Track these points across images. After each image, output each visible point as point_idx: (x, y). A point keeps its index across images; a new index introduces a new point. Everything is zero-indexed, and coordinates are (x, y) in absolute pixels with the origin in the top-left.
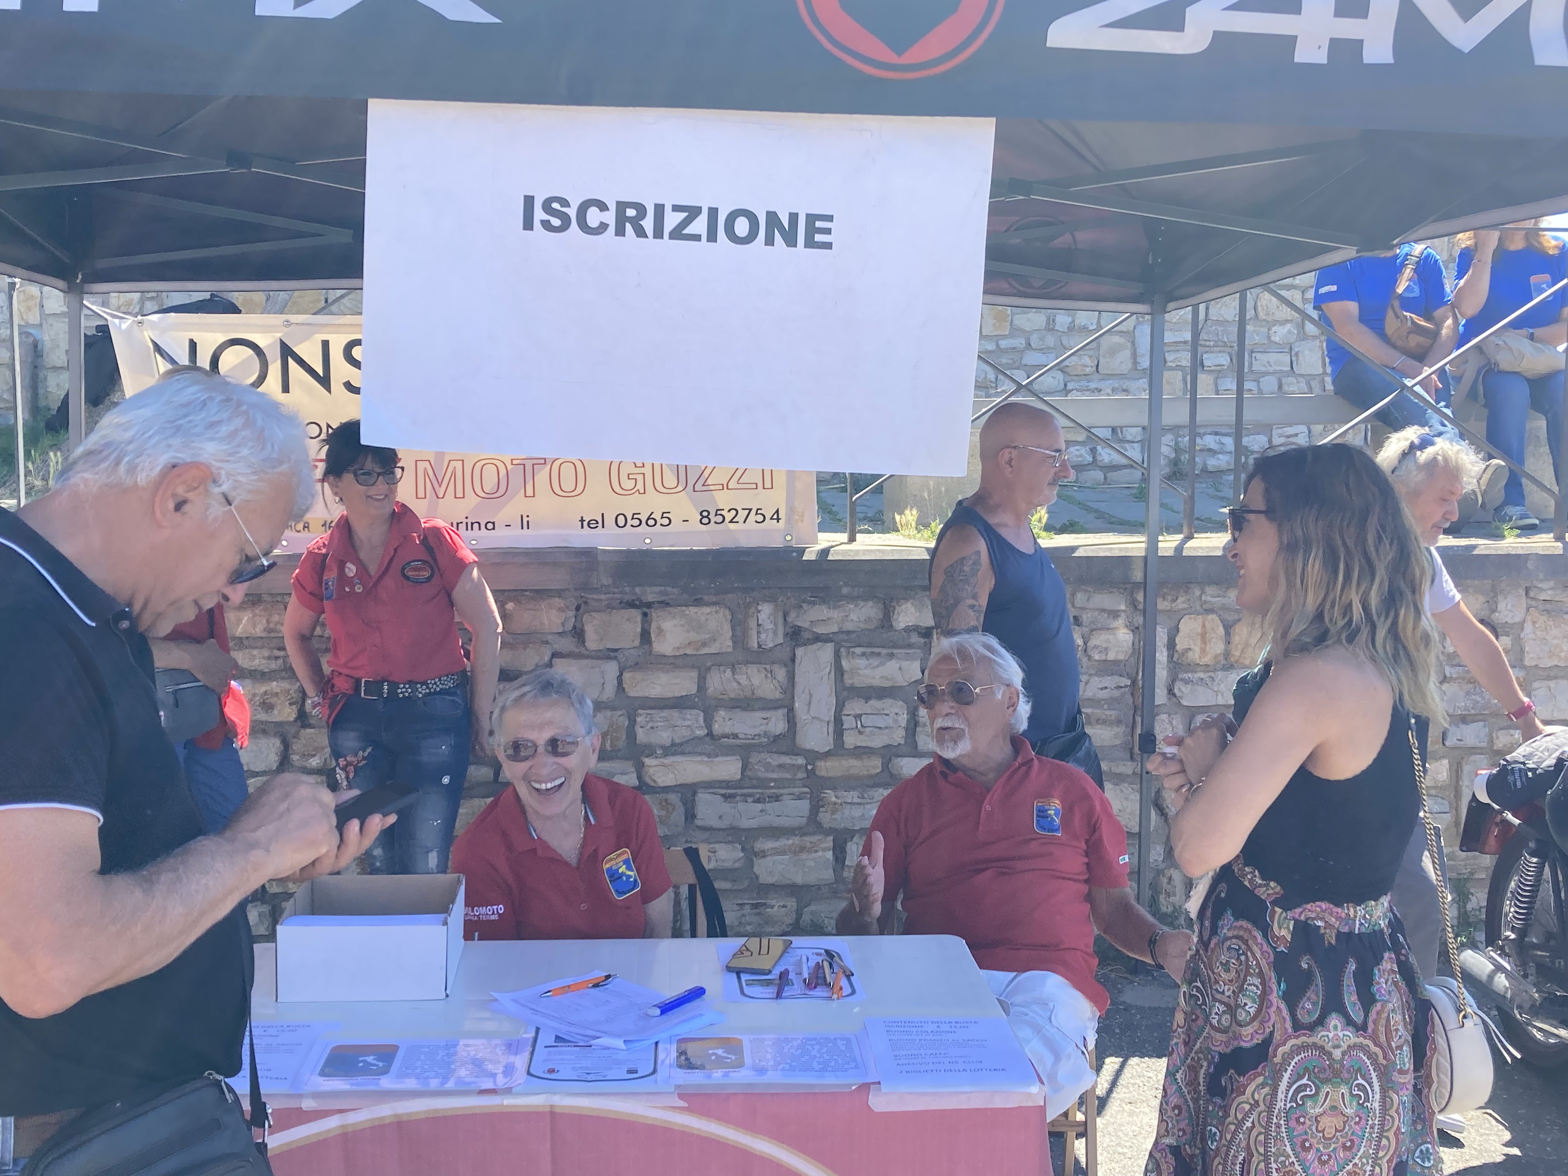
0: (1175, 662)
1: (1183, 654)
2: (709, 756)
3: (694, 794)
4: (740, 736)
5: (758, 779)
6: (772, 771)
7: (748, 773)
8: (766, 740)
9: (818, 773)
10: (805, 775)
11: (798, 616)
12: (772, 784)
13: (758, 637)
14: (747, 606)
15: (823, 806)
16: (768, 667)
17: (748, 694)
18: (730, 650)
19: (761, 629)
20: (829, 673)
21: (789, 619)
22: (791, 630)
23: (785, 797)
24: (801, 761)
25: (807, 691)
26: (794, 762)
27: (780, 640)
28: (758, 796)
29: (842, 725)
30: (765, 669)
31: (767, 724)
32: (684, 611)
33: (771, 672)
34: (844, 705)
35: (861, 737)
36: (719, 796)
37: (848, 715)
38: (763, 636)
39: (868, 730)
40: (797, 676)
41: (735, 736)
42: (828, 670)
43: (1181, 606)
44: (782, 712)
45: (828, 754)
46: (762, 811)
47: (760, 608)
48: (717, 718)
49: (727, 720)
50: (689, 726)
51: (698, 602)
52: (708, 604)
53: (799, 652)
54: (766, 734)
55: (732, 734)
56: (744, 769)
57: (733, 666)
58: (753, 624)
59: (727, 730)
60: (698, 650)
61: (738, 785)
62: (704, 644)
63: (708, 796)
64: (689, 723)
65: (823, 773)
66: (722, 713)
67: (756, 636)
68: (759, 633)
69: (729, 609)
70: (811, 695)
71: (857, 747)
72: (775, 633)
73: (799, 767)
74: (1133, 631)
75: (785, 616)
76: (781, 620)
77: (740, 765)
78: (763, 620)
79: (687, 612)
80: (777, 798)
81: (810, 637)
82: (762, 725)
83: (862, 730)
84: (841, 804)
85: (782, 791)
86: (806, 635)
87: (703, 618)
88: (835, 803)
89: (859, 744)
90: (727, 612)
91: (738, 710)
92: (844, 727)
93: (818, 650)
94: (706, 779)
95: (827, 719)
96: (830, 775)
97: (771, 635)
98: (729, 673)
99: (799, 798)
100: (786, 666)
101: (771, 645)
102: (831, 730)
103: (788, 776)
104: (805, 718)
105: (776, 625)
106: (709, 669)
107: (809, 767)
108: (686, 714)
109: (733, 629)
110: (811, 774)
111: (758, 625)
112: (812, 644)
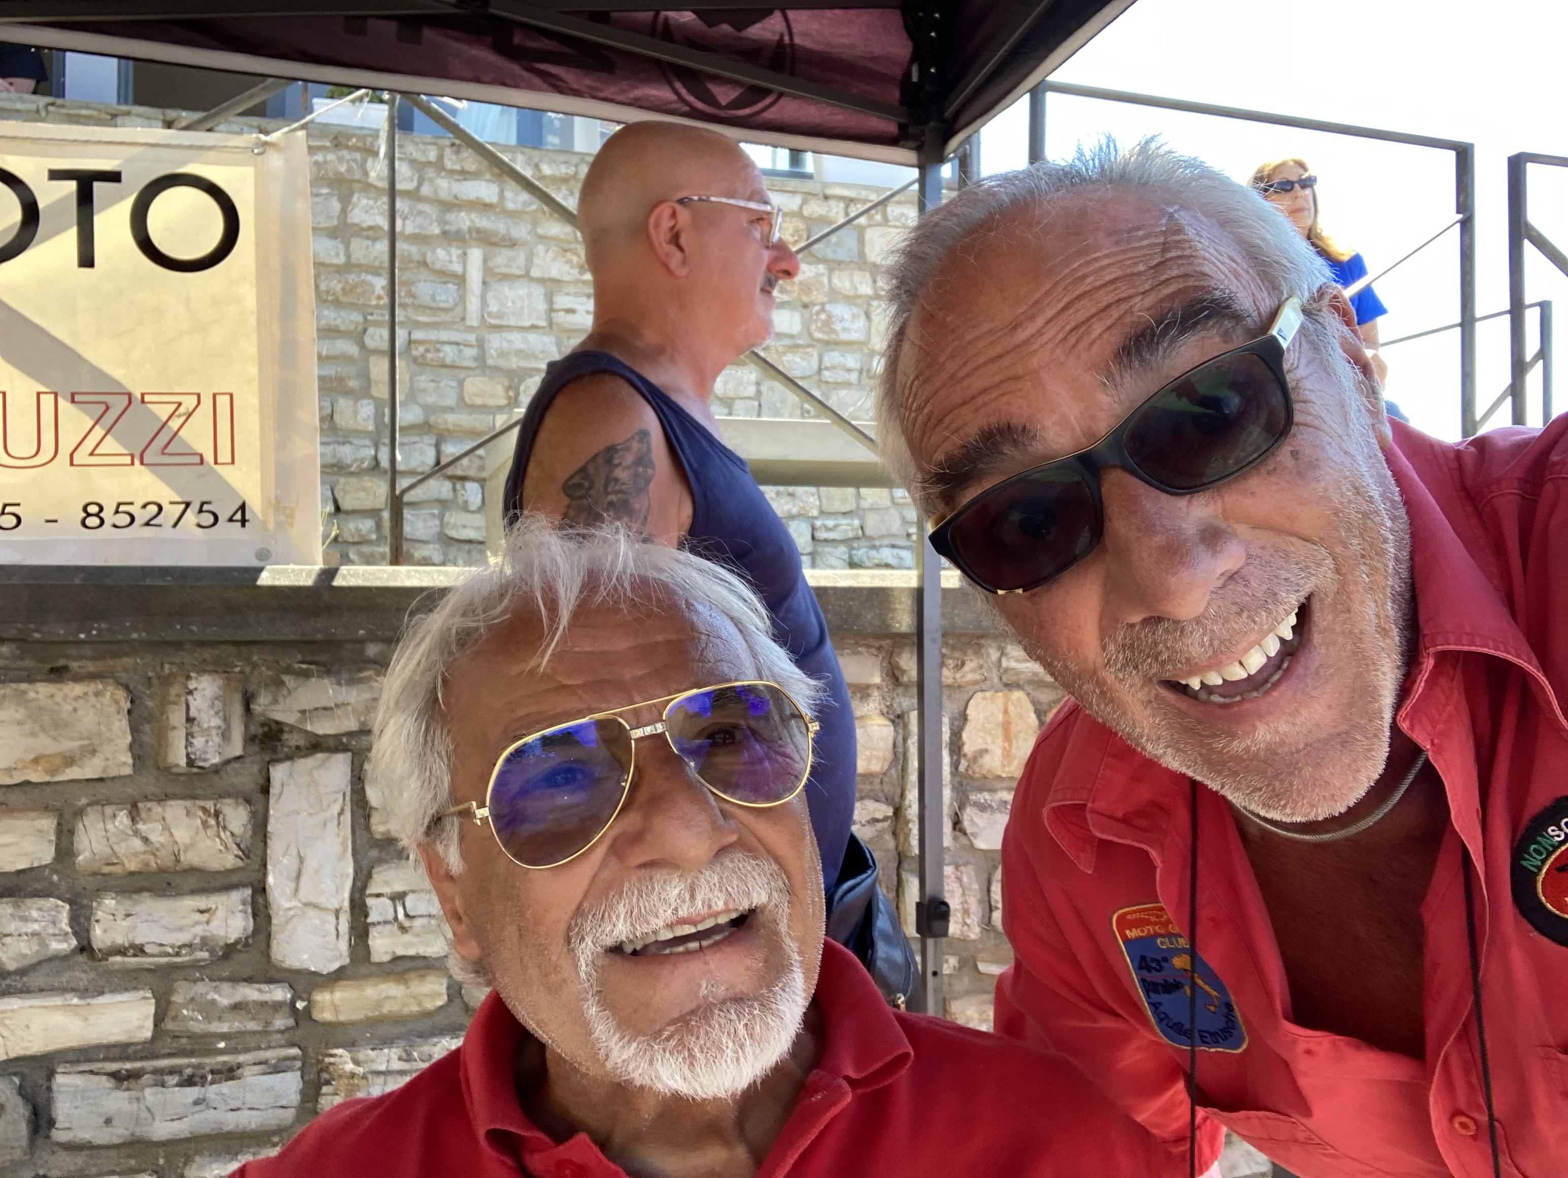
0: (962, 775)
1: (975, 759)
2: (84, 993)
3: (51, 1075)
4: (148, 949)
5: (192, 1036)
6: (220, 1019)
7: (170, 1025)
8: (205, 955)
9: (317, 1015)
10: (291, 1022)
11: (275, 701)
12: (222, 1045)
13: (189, 744)
14: (166, 681)
15: (328, 1083)
16: (210, 805)
17: (169, 862)
18: (128, 771)
19: (195, 729)
20: (341, 813)
21: (256, 708)
22: (260, 731)
23: (247, 1071)
24: (280, 994)
25: (293, 852)
26: (266, 997)
27: (236, 748)
28: (189, 1071)
29: (366, 916)
30: (204, 810)
31: (208, 922)
32: (24, 692)
33: (217, 814)
34: (369, 876)
35: (407, 937)
36: (104, 1078)
37: (378, 895)
38: (199, 742)
39: (418, 923)
40: (272, 821)
41: (139, 950)
42: (336, 808)
43: (970, 677)
44: (238, 897)
45: (339, 975)
46: (196, 1103)
47: (192, 685)
48: (99, 914)
49: (119, 917)
50: (34, 934)
51: (58, 674)
52: (78, 678)
53: (278, 773)
54: (205, 943)
55: (133, 946)
56: (159, 1019)
57: (135, 805)
58: (176, 717)
59: (121, 940)
60: (53, 772)
61: (147, 1050)
62: (70, 761)
63: (78, 1080)
64: (36, 927)
65: (327, 1016)
66: (109, 902)
67: (183, 742)
68: (189, 735)
69: (127, 688)
70: (301, 860)
71: (397, 959)
72: (225, 735)
73: (277, 1006)
74: (893, 722)
75: (248, 701)
76: (237, 710)
77: (152, 1009)
78: (199, 711)
79: (32, 695)
80: (230, 1073)
81: (302, 742)
82: (197, 923)
83: (407, 923)
84: (364, 1077)
85: (241, 1058)
86: (293, 740)
87: (67, 707)
88: (353, 1075)
89: (400, 952)
90: (121, 694)
91: (146, 894)
92: (369, 920)
93: (319, 767)
94: (74, 1043)
95: (337, 906)
96: (342, 1018)
97: (217, 739)
98: (123, 818)
99: (277, 1069)
100: (248, 801)
101: (216, 760)
102: (344, 927)
103: (252, 1026)
104: (287, 905)
105: (225, 719)
106: (80, 813)
107: (300, 1005)
108: (29, 908)
109: (135, 729)
110: (303, 1018)
111: (190, 720)
112: (306, 756)
